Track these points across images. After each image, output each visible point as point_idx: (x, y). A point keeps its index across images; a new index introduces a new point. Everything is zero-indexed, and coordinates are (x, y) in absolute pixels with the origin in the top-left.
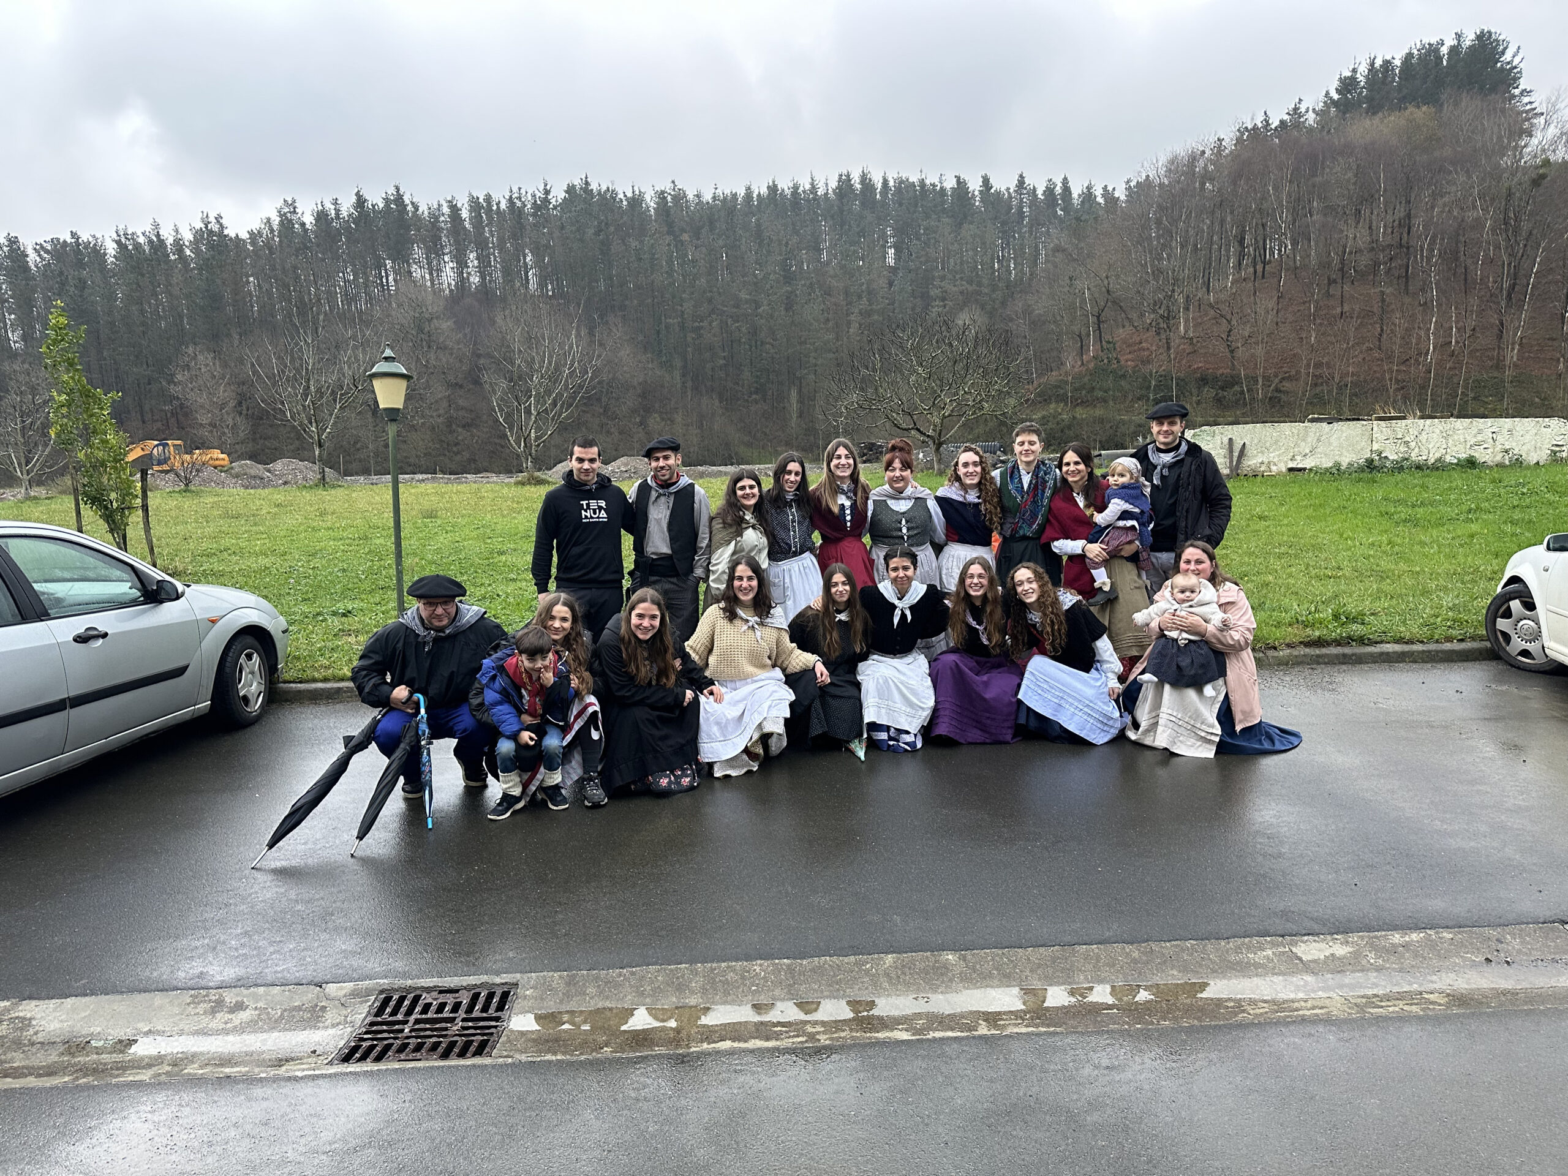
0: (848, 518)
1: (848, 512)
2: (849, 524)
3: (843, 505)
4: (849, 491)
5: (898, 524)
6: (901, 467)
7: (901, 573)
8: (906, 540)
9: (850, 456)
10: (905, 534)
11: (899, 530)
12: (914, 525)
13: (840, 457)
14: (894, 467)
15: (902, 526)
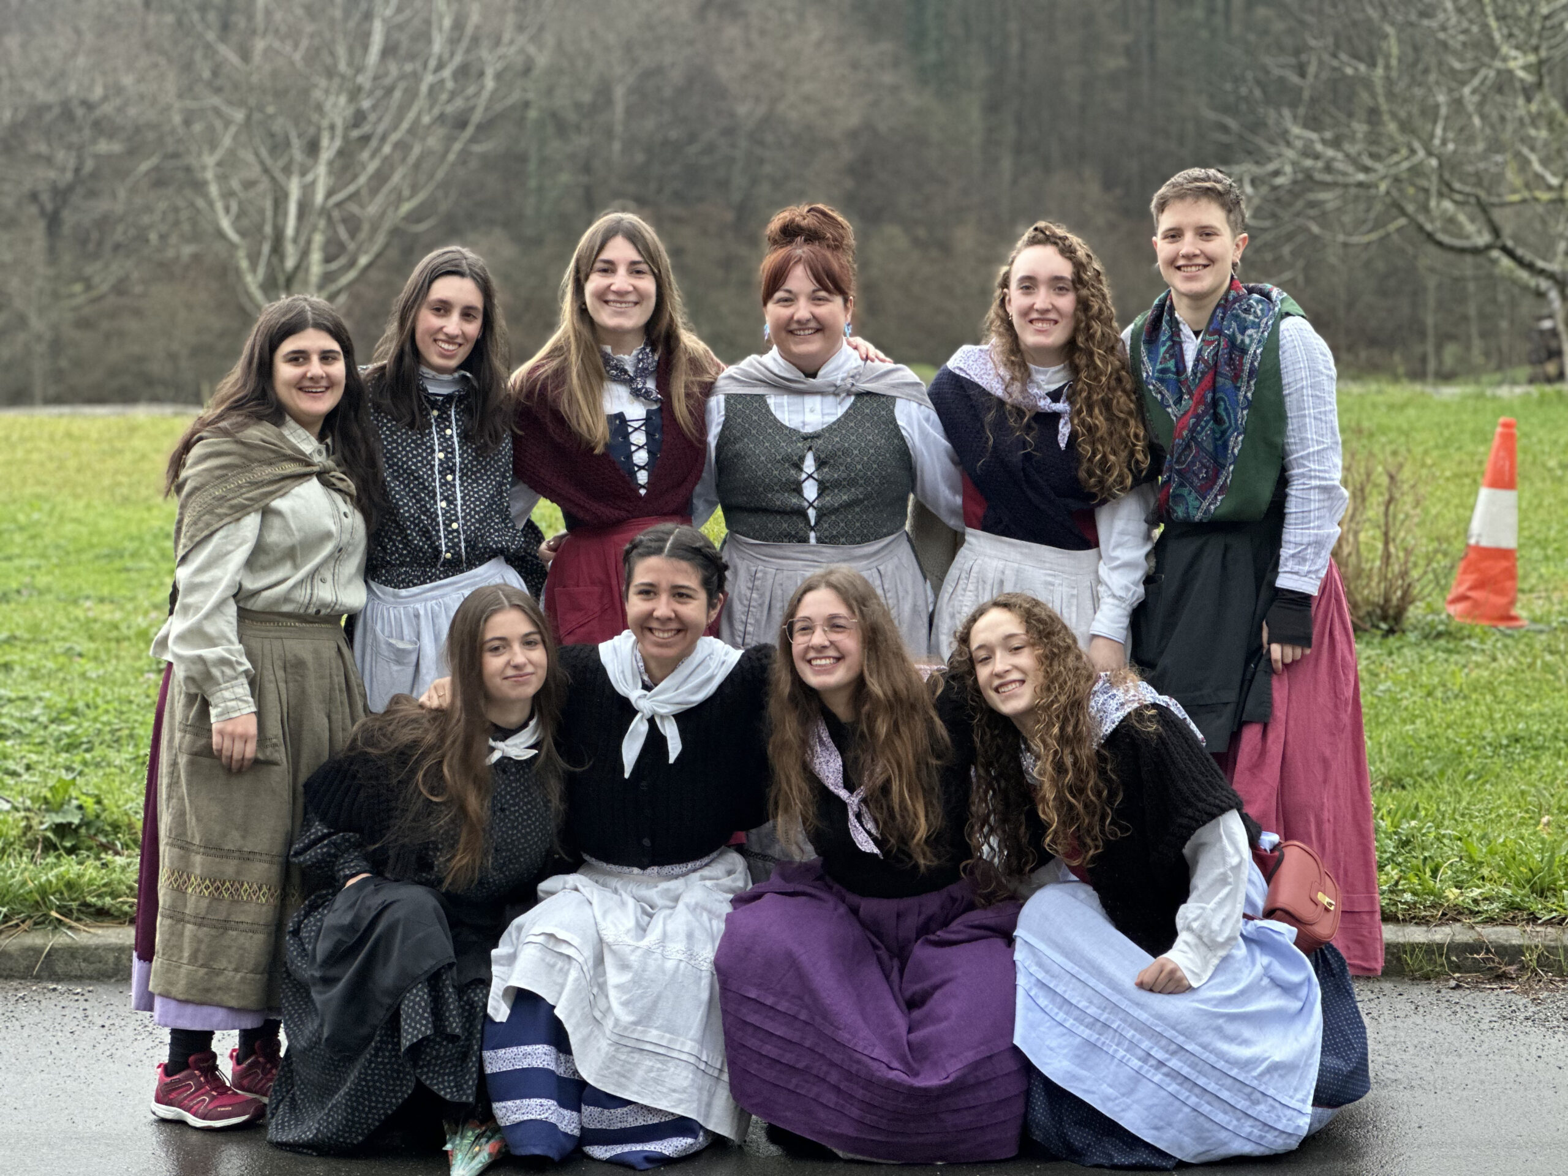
0: (641, 457)
1: (639, 438)
2: (642, 477)
3: (620, 416)
4: (642, 373)
5: (793, 472)
6: (814, 291)
7: (663, 607)
8: (813, 523)
9: (644, 267)
10: (811, 505)
11: (794, 490)
12: (844, 475)
13: (609, 268)
14: (789, 291)
15: (804, 476)
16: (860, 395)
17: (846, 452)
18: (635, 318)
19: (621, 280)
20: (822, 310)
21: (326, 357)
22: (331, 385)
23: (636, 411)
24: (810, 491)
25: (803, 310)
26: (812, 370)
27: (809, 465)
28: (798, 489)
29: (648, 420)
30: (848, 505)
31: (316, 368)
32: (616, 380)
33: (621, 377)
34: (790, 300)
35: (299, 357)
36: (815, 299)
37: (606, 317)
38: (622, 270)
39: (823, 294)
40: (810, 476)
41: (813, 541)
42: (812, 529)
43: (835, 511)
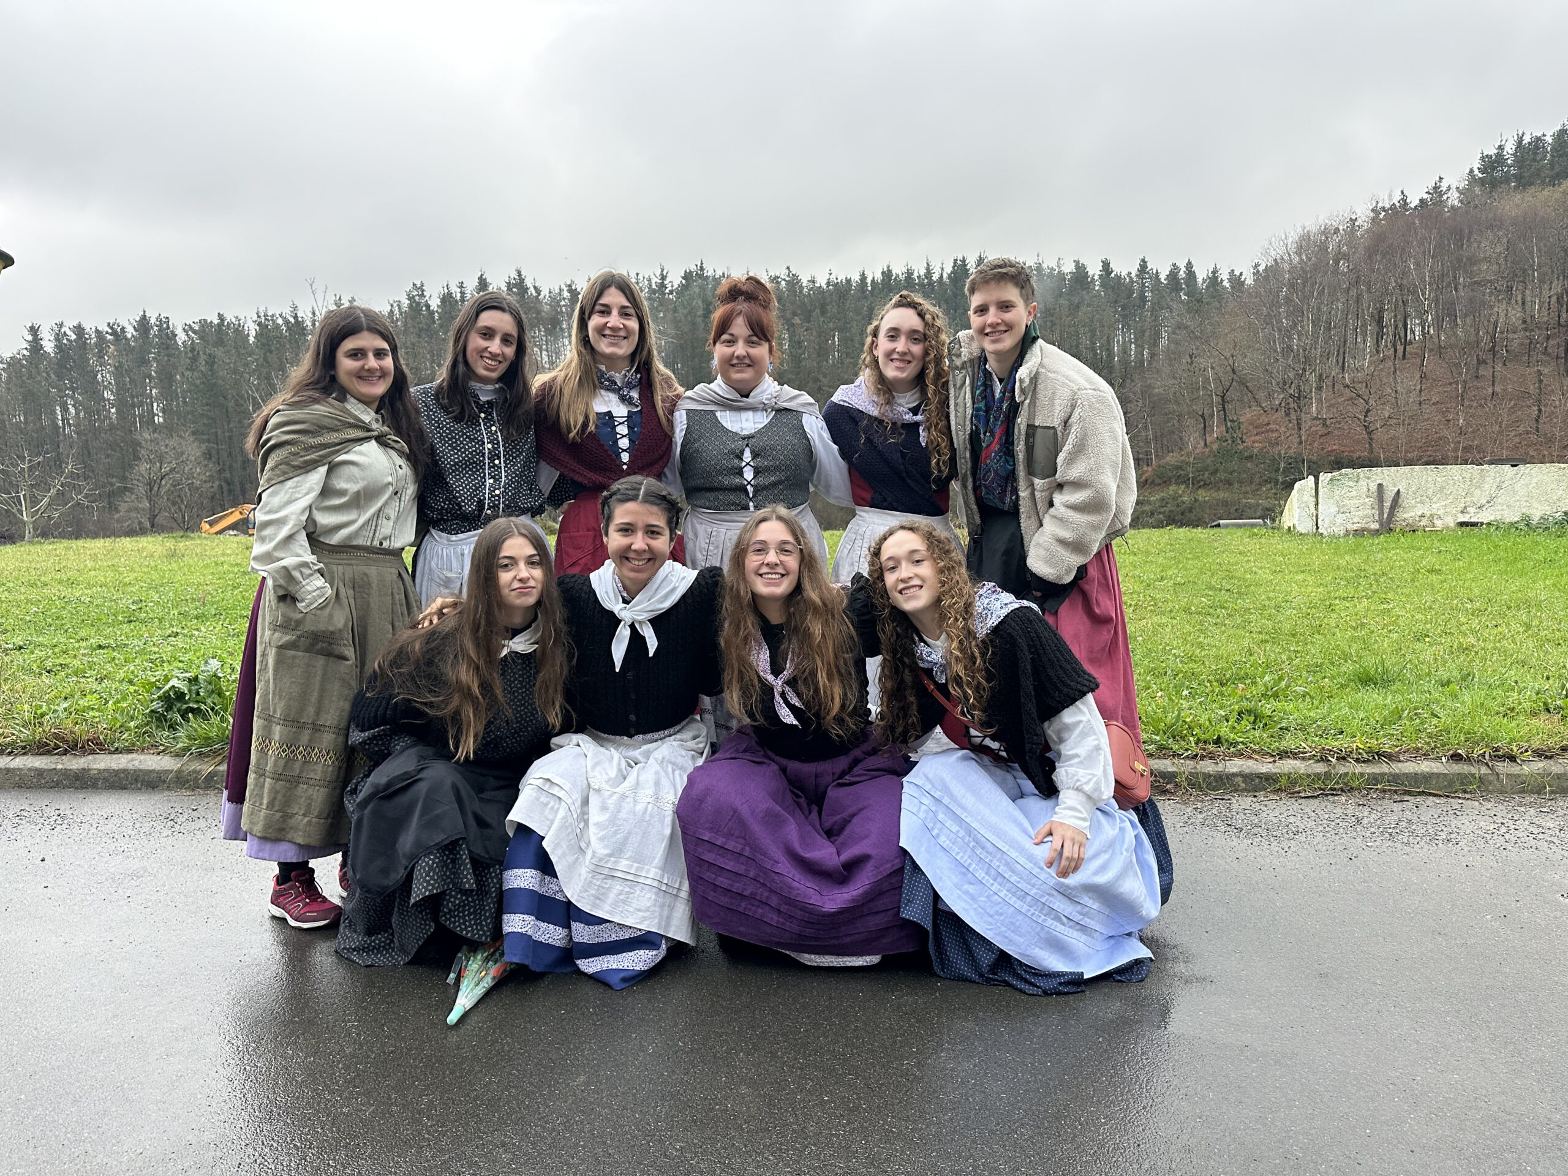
0: (624, 443)
1: (623, 430)
2: (625, 457)
3: (609, 413)
4: (628, 385)
5: (736, 461)
6: (750, 336)
7: (639, 542)
8: (751, 495)
9: (632, 311)
10: (749, 483)
11: (737, 473)
12: (771, 463)
13: (606, 311)
14: (732, 335)
15: (744, 464)
16: (780, 411)
17: (773, 449)
18: (624, 349)
19: (614, 320)
20: (753, 351)
21: (379, 354)
22: (383, 374)
23: (620, 411)
24: (749, 474)
25: (740, 349)
26: (745, 393)
27: (747, 456)
28: (740, 473)
29: (630, 415)
30: (774, 485)
31: (372, 362)
32: (608, 389)
33: (612, 387)
34: (732, 342)
35: (357, 354)
36: (749, 342)
37: (604, 347)
38: (615, 312)
39: (755, 339)
40: (748, 464)
41: (752, 509)
42: (751, 499)
43: (766, 488)
